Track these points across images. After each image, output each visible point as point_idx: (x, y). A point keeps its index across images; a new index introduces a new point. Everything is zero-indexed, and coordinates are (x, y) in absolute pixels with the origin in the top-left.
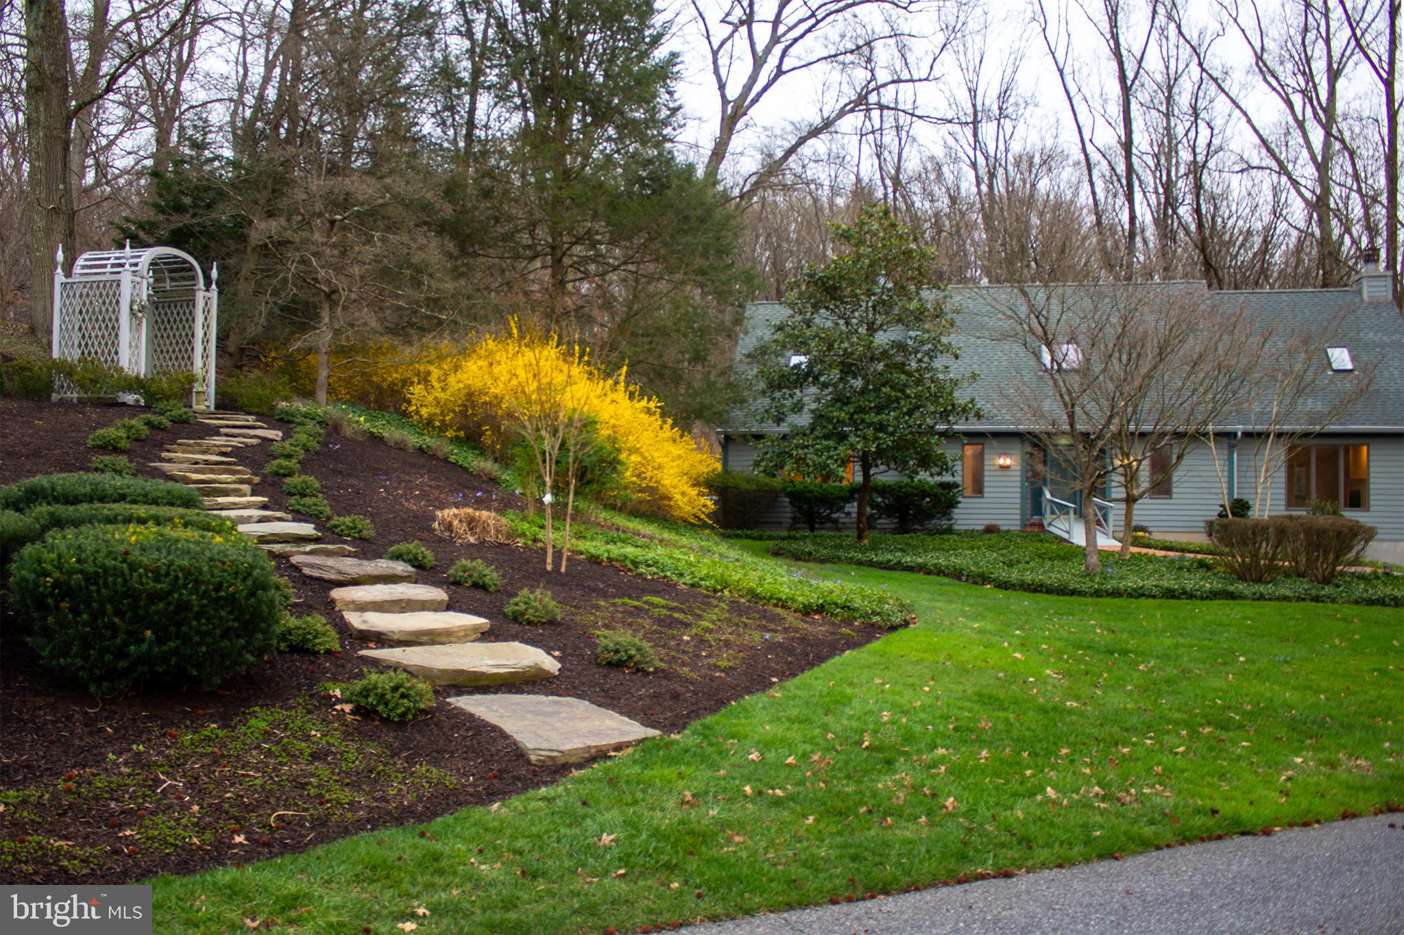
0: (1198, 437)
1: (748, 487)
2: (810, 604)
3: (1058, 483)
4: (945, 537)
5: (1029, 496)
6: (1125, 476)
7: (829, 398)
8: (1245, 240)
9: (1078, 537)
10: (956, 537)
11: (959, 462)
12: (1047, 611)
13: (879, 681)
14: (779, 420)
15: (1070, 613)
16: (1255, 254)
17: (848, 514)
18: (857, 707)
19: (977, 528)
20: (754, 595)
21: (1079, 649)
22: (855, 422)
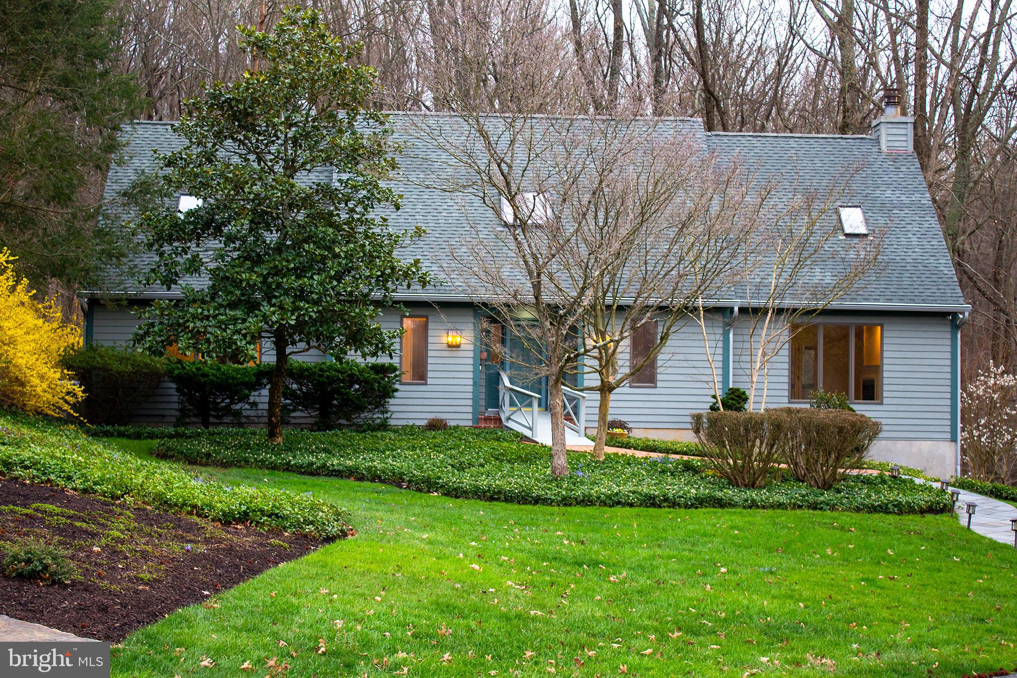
0: (687, 312)
1: (122, 368)
2: (231, 512)
3: (519, 368)
4: (379, 434)
5: (483, 382)
6: (600, 359)
7: (235, 254)
8: (756, 62)
9: (543, 434)
10: (392, 435)
11: (398, 340)
12: (506, 521)
13: (324, 591)
14: (169, 282)
15: (533, 523)
16: (768, 79)
17: (254, 404)
18: (305, 616)
19: (418, 423)
20: (163, 502)
21: (543, 560)
22: (269, 287)
